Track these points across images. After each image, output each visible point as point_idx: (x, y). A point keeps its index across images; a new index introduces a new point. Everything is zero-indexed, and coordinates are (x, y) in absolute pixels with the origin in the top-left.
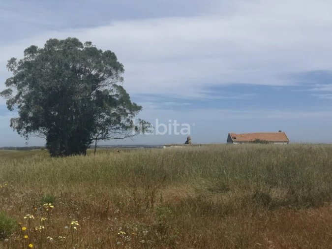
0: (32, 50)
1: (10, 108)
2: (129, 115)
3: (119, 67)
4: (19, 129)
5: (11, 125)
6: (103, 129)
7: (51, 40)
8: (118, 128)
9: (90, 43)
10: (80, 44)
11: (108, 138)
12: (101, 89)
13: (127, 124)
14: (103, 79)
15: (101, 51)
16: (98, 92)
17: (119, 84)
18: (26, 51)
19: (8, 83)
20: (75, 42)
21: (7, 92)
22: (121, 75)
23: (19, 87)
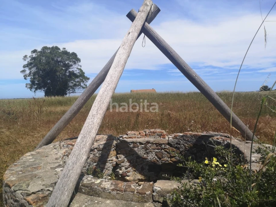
0: (34, 51)
1: (25, 79)
2: (85, 82)
3: (79, 60)
4: (31, 88)
5: (26, 87)
6: (73, 88)
7: (44, 47)
8: (80, 88)
9: (65, 48)
10: (59, 49)
11: (75, 92)
12: (71, 70)
13: (84, 86)
14: (72, 65)
15: (69, 52)
16: (69, 71)
17: (79, 67)
18: (32, 52)
19: (24, 67)
20: (57, 48)
21: (23, 71)
22: (80, 64)
23: (30, 69)
